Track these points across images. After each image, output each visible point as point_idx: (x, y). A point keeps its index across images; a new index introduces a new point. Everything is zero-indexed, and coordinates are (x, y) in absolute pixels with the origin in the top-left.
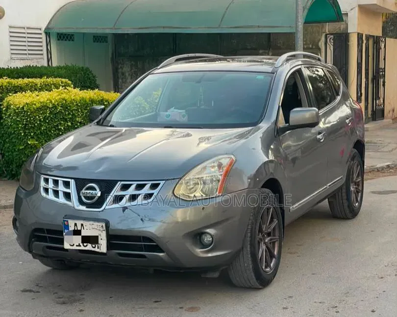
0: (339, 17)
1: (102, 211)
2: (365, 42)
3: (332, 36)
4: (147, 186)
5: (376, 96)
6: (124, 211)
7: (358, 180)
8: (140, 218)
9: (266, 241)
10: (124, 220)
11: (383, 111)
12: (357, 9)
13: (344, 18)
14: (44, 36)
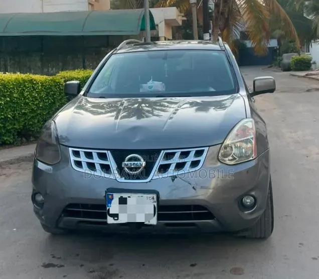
1: (150, 181)
4: (191, 153)
6: (173, 180)
8: (191, 187)
10: (175, 189)
12: (163, 23)
13: (157, 28)
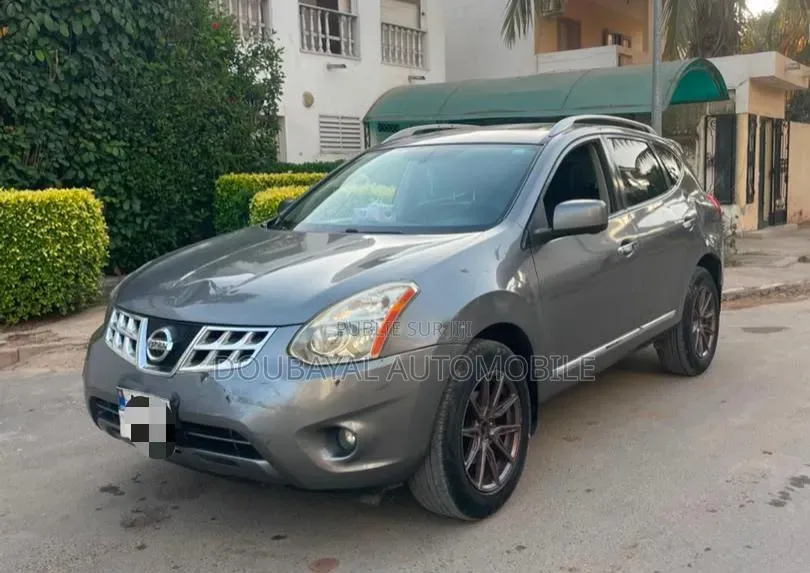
0: (723, 93)
1: (172, 376)
2: (759, 125)
3: (715, 119)
4: (246, 335)
5: (776, 193)
6: (202, 379)
7: (710, 315)
8: (225, 395)
9: (492, 433)
11: (785, 212)
12: (748, 83)
13: (731, 96)
14: (362, 126)
